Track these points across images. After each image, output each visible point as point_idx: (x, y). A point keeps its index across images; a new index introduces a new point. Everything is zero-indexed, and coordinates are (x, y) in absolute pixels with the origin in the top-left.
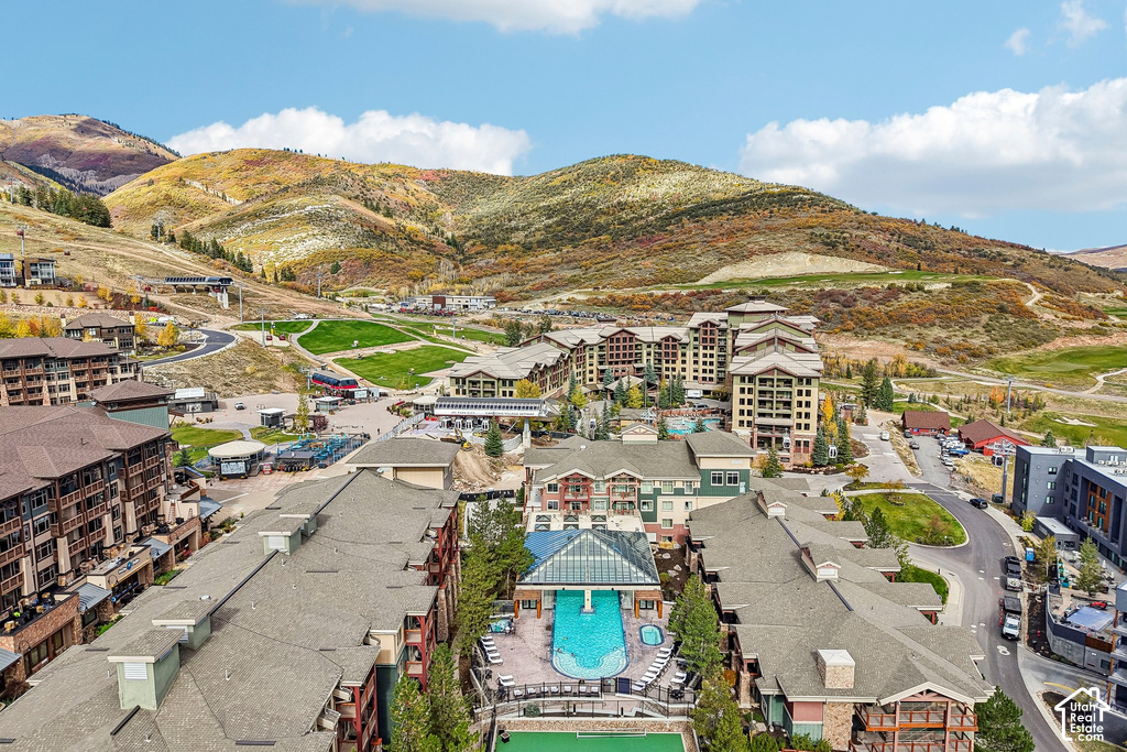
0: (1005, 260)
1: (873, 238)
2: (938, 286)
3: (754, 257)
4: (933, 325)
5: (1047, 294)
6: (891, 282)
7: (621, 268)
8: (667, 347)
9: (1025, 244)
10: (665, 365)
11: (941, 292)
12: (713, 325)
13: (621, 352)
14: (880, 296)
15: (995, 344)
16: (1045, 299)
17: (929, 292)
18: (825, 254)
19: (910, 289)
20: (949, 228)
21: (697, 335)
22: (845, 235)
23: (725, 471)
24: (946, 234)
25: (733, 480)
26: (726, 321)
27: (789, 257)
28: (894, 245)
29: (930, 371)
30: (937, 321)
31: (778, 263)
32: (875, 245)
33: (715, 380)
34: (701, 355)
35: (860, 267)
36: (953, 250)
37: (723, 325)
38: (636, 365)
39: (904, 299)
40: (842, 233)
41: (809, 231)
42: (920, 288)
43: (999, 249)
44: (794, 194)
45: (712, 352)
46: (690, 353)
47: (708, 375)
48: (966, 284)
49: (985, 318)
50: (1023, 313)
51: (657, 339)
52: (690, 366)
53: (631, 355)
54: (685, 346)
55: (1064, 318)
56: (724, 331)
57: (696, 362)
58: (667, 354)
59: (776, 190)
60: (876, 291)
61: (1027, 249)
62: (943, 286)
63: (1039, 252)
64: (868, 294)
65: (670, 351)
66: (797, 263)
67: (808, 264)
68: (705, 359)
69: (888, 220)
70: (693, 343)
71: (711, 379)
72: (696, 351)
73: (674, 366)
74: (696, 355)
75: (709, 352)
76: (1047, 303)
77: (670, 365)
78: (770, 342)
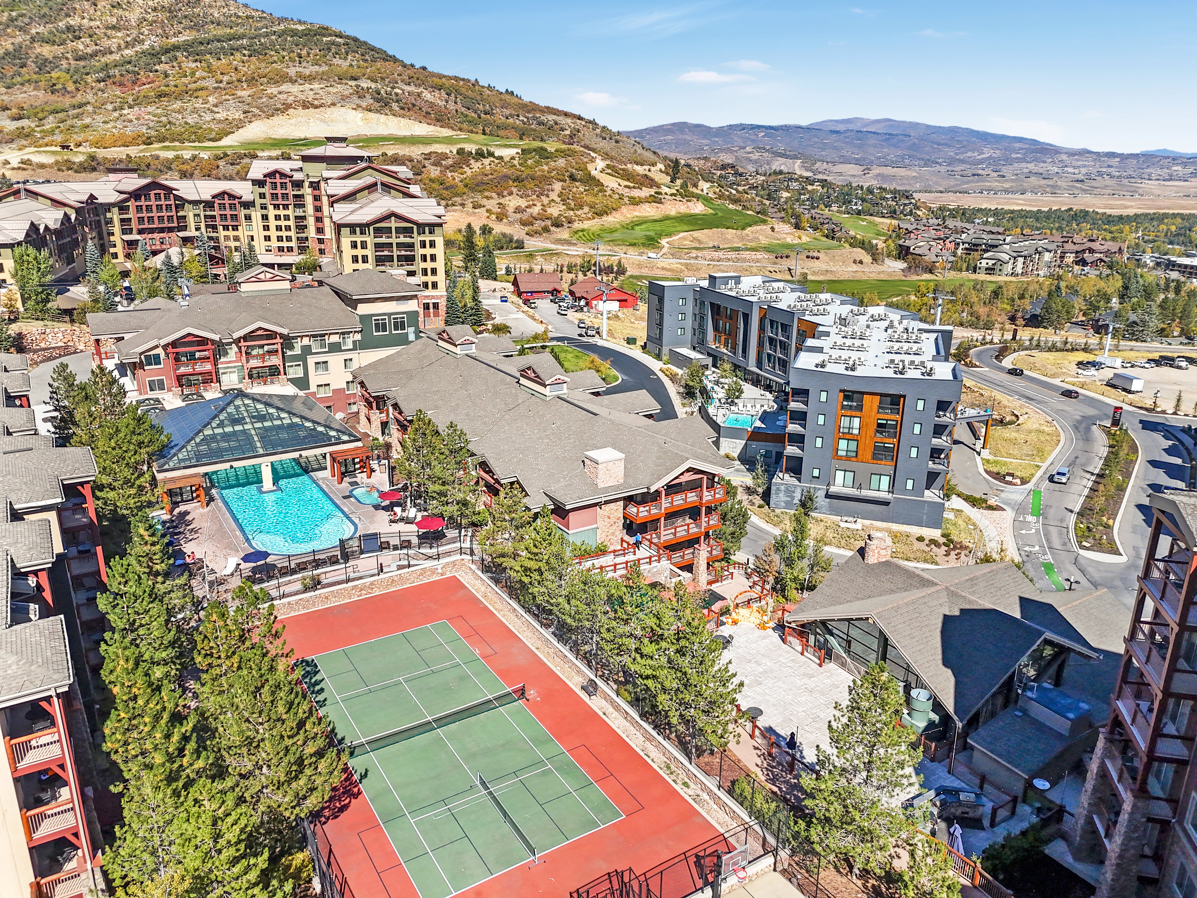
0: (562, 130)
1: (427, 95)
2: (507, 153)
3: (291, 111)
4: (511, 194)
5: (608, 162)
6: (459, 146)
7: (99, 118)
8: (222, 206)
9: (577, 113)
10: (222, 233)
11: (513, 158)
12: (283, 175)
13: (155, 214)
14: (450, 162)
15: (572, 213)
16: (608, 166)
17: (501, 158)
18: (377, 111)
19: (480, 155)
20: (504, 91)
21: (262, 190)
22: (397, 90)
23: (390, 315)
24: (503, 97)
25: (400, 325)
26: (301, 169)
27: (337, 112)
28: (451, 106)
29: (517, 241)
30: (514, 190)
31: (323, 121)
32: (432, 105)
33: (295, 249)
34: (271, 217)
35: (422, 129)
36: (511, 116)
37: (298, 176)
38: (182, 234)
39: (476, 166)
40: (393, 88)
41: (353, 83)
42: (491, 154)
43: (554, 117)
44: (324, 35)
45: (286, 212)
46: (256, 215)
47: (285, 244)
48: (535, 150)
49: (558, 186)
50: (590, 181)
51: (207, 197)
52: (259, 233)
53: (170, 218)
54: (248, 205)
55: (626, 186)
56: (298, 184)
57: (266, 228)
58: (224, 217)
59: (300, 28)
60: (444, 156)
61: (580, 118)
62: (513, 152)
63: (590, 122)
64: (439, 159)
65: (228, 212)
66: (346, 121)
67: (360, 123)
68: (279, 223)
69: (441, 76)
70: (259, 202)
71: (290, 249)
72: (264, 212)
73: (235, 233)
74: (265, 217)
75: (282, 212)
76: (610, 171)
77: (231, 233)
78: (371, 187)
